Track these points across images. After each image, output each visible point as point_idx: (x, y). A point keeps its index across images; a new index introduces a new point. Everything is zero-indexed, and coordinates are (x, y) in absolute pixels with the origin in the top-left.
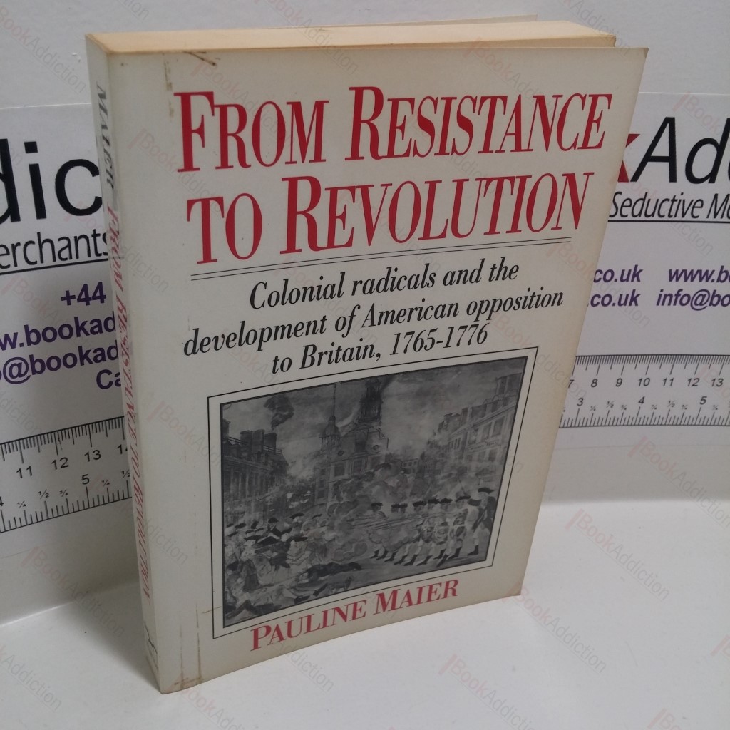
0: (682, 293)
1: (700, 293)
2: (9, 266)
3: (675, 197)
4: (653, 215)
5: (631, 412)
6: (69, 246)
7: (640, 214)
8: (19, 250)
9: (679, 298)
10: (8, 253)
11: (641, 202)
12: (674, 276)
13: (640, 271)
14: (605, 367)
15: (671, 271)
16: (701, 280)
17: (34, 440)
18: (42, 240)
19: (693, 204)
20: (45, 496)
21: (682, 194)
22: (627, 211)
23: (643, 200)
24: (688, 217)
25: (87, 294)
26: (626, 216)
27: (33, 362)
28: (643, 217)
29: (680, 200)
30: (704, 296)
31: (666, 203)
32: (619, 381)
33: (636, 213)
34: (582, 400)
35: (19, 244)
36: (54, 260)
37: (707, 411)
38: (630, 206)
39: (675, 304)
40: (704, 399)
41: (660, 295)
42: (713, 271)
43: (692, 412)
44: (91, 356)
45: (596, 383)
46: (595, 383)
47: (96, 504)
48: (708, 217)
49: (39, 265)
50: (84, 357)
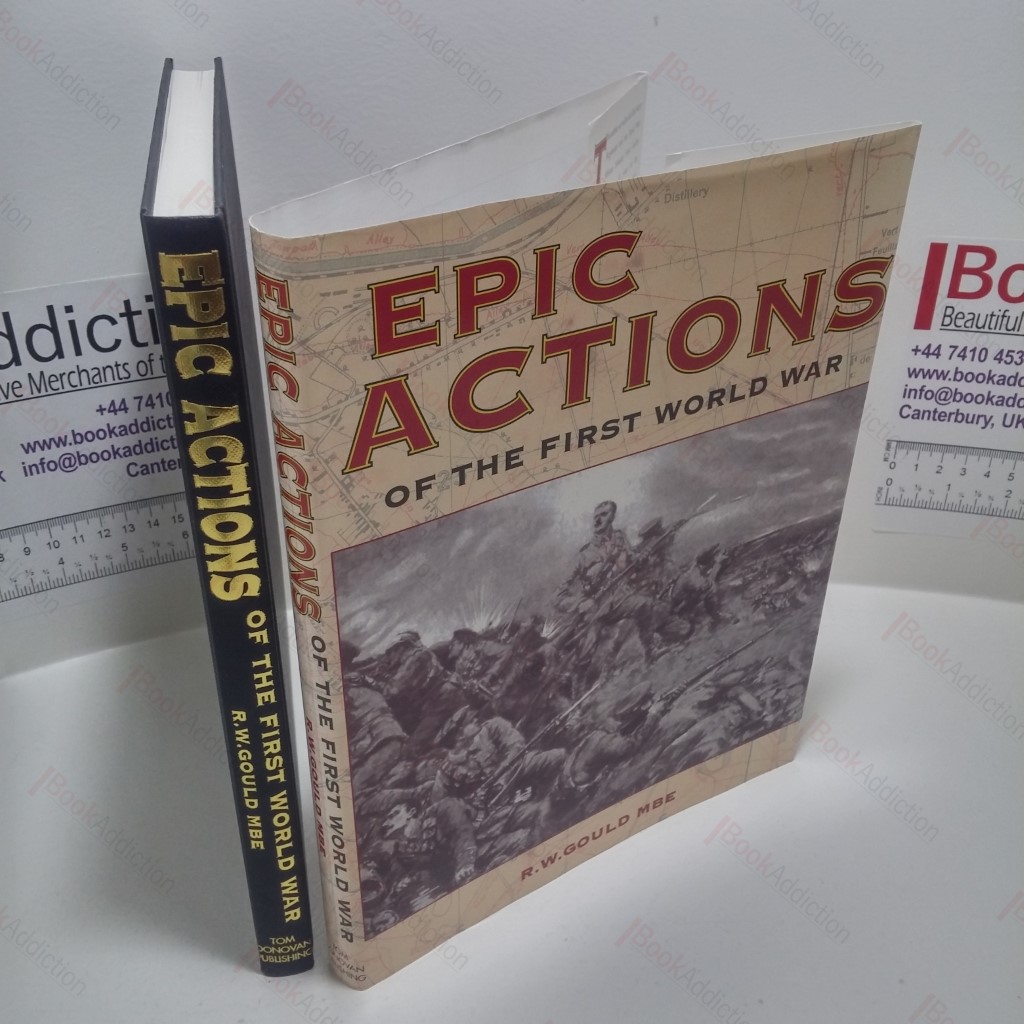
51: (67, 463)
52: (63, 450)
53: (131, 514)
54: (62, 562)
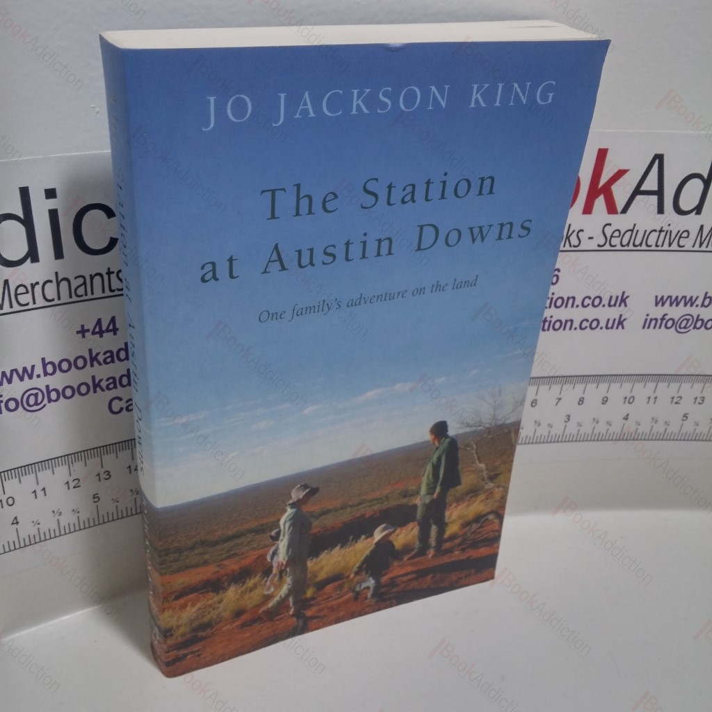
0: (667, 318)
1: (684, 318)
2: (27, 304)
3: (662, 228)
4: (641, 244)
5: (616, 428)
6: (85, 283)
7: (628, 244)
8: (38, 289)
9: (664, 322)
10: (27, 292)
11: (629, 233)
12: (660, 301)
13: (627, 297)
14: (591, 387)
15: (657, 297)
16: (685, 305)
17: (48, 464)
18: (59, 279)
19: (679, 235)
20: (57, 515)
21: (669, 225)
22: (615, 241)
23: (632, 231)
24: (675, 246)
25: (100, 328)
26: (615, 246)
27: (49, 392)
28: (631, 247)
29: (667, 231)
30: (688, 320)
31: (653, 233)
32: (605, 399)
33: (624, 243)
34: (569, 417)
35: (37, 283)
36: (71, 297)
37: (688, 427)
38: (619, 237)
39: (660, 327)
40: (686, 416)
41: (646, 320)
42: (697, 297)
43: (674, 428)
44: (104, 384)
45: (583, 401)
46: (581, 401)
47: (106, 520)
48: (693, 246)
49: (56, 302)
50: (97, 385)
51: (32, 400)
52: (27, 383)
53: (109, 459)
54: (16, 522)
